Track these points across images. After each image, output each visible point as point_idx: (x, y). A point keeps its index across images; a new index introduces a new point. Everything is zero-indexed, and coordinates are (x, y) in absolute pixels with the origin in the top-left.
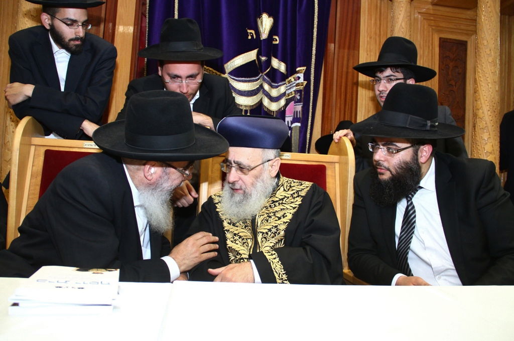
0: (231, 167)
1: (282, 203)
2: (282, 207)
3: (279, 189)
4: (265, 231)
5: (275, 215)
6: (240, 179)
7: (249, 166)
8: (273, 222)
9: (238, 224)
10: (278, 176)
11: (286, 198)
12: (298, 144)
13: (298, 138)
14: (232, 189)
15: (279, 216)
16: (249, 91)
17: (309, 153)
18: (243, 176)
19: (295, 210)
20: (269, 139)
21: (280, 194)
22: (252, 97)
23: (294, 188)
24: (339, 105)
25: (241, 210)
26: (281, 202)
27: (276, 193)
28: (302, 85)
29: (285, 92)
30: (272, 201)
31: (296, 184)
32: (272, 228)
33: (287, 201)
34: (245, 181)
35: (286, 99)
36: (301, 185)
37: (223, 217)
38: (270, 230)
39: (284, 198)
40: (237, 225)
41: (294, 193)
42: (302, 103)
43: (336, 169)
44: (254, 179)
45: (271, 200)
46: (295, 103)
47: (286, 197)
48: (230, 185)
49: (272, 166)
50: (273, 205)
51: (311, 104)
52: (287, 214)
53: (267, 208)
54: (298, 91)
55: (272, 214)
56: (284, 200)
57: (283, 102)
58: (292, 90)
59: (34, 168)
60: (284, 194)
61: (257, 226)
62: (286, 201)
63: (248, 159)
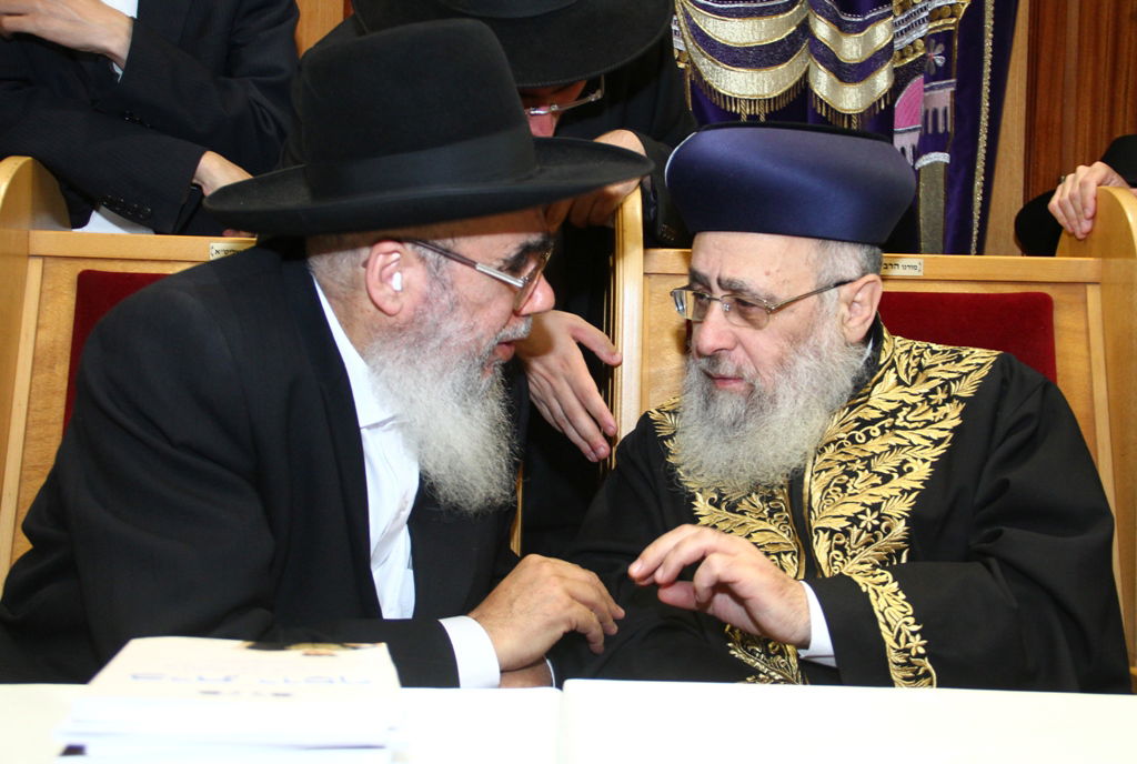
0: (710, 299)
1: (893, 427)
2: (894, 441)
3: (881, 379)
4: (838, 524)
5: (868, 467)
6: (738, 342)
7: (771, 299)
8: (863, 490)
9: (745, 505)
10: (873, 336)
11: (906, 410)
12: (941, 227)
13: (942, 205)
14: (709, 376)
15: (883, 469)
16: (760, 49)
17: (980, 252)
18: (747, 333)
19: (939, 451)
20: (842, 208)
21: (885, 394)
22: (773, 70)
23: (932, 373)
24: (1089, 79)
25: (742, 452)
26: (887, 422)
27: (869, 394)
28: (952, 16)
29: (891, 45)
30: (858, 420)
31: (938, 359)
32: (864, 513)
33: (909, 418)
34: (754, 350)
35: (896, 70)
36: (960, 359)
37: (691, 484)
38: (854, 520)
39: (899, 410)
40: (741, 507)
41: (934, 391)
42: (953, 81)
43: (1090, 305)
44: (785, 345)
45: (852, 417)
46: (926, 82)
47: (906, 405)
48: (704, 363)
49: (851, 303)
50: (860, 433)
51: (986, 82)
52: (913, 464)
53: (842, 446)
54: (936, 36)
55: (858, 465)
56: (901, 415)
57: (882, 81)
58: (916, 35)
59: (42, 334)
60: (898, 394)
61: (810, 508)
62: (905, 420)
63: (768, 274)
